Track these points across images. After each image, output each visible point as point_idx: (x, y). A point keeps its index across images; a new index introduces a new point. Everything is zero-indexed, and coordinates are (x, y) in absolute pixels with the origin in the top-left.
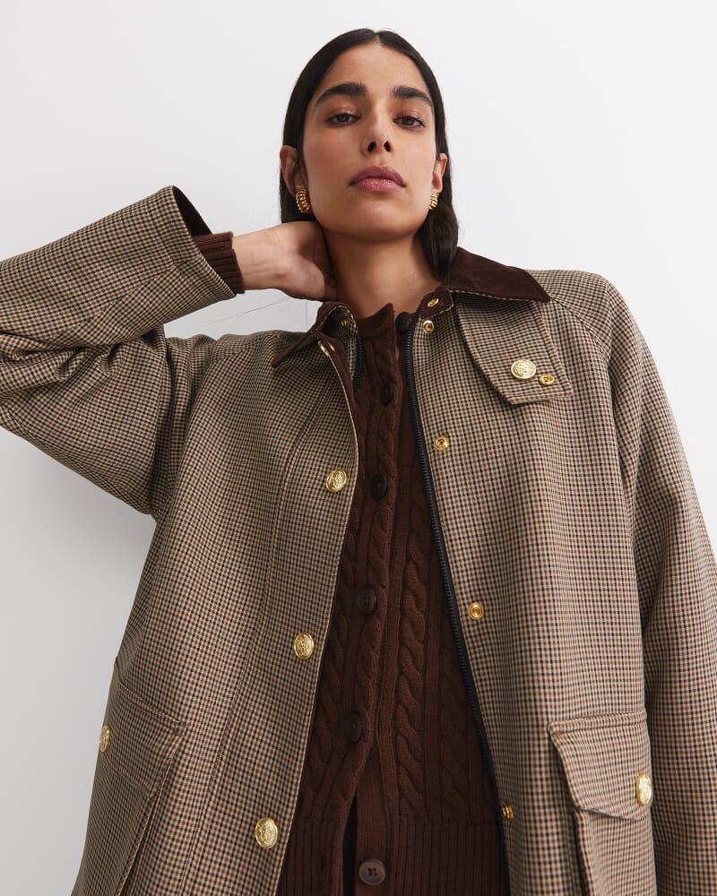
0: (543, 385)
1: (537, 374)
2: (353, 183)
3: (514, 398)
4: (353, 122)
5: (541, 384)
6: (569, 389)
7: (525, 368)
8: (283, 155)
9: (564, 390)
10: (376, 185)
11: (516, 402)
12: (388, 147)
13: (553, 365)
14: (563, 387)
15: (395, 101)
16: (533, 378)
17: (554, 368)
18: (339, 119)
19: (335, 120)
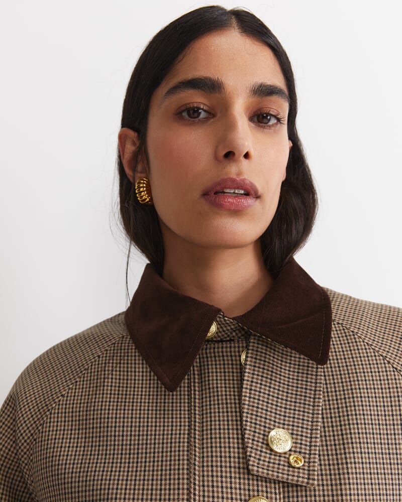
0: (290, 466)
1: (290, 450)
2: (205, 194)
3: (255, 468)
4: (206, 119)
5: (289, 462)
6: (314, 479)
7: (282, 441)
8: (122, 138)
9: (309, 479)
10: (232, 203)
11: (255, 473)
12: (247, 156)
13: (311, 446)
14: (309, 474)
15: (254, 99)
16: (285, 453)
17: (310, 450)
18: (189, 115)
19: (185, 114)
